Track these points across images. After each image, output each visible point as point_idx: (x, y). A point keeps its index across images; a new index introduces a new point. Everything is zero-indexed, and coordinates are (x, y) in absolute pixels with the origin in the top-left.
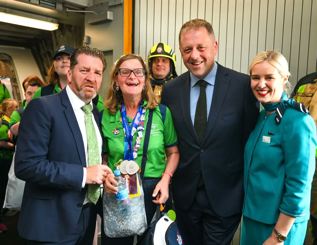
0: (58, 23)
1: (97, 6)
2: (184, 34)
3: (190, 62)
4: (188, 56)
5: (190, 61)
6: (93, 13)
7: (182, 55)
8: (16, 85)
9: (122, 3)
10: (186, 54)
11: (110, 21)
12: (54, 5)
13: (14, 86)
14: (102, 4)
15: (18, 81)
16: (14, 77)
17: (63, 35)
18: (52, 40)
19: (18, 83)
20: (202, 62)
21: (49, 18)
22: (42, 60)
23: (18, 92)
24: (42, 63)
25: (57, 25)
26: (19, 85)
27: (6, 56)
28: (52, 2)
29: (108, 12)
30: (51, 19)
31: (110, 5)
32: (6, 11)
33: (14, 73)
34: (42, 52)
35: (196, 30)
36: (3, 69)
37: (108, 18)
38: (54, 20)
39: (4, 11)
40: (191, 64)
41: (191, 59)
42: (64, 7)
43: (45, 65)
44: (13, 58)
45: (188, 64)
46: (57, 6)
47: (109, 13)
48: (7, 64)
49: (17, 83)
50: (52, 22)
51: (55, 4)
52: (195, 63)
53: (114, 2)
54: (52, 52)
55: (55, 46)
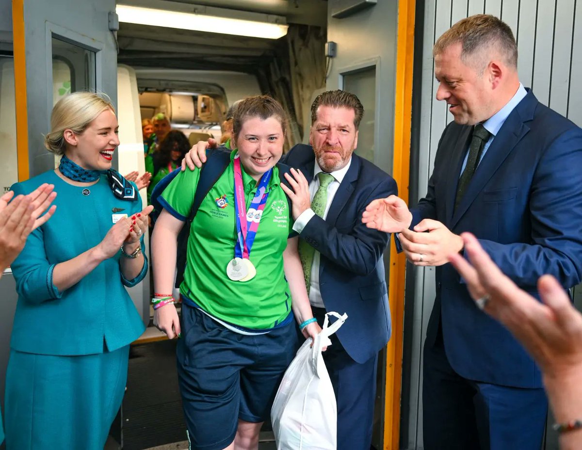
0: (287, 24)
11: (371, 5)
21: (270, 16)
22: (273, 93)
25: (285, 28)
27: (215, 88)
30: (275, 17)
32: (196, 11)
34: (274, 78)
36: (213, 111)
38: (280, 18)
39: (193, 10)
44: (227, 90)
48: (218, 102)
50: (276, 22)
54: (288, 78)
55: (292, 67)
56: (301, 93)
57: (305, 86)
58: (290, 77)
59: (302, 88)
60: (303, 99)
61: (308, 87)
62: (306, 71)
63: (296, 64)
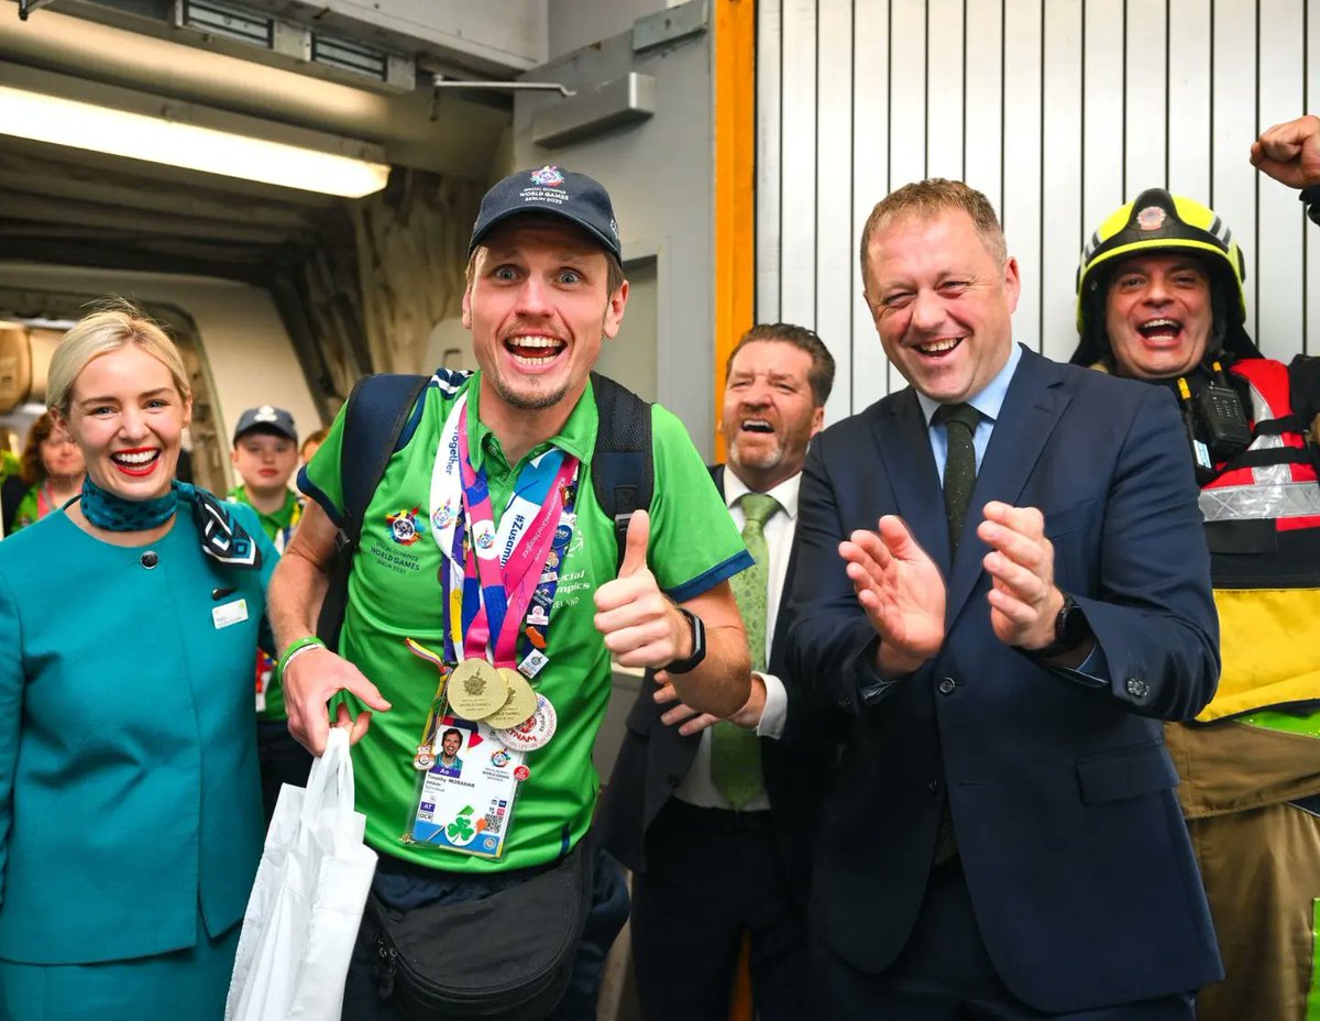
0: (388, 162)
1: (575, 58)
2: (883, 239)
3: (910, 344)
4: (900, 317)
5: (908, 338)
6: (558, 90)
7: (877, 318)
8: (210, 433)
9: (705, 27)
10: (892, 310)
11: (638, 119)
12: (378, 66)
13: (203, 437)
14: (598, 46)
15: (216, 417)
16: (201, 402)
17: (403, 221)
18: (352, 246)
19: (218, 426)
20: (959, 340)
21: (349, 142)
22: (315, 332)
23: (216, 463)
24: (317, 342)
25: (381, 173)
26: (220, 433)
27: (173, 316)
28: (368, 52)
29: (633, 77)
30: (360, 144)
31: (638, 45)
32: (169, 112)
33: (204, 384)
34: (316, 297)
35: (930, 220)
37: (633, 103)
38: (371, 147)
39: (161, 109)
40: (913, 351)
41: (911, 330)
42: (424, 77)
43: (326, 350)
44: (199, 322)
45: (902, 352)
46: (390, 69)
47: (637, 78)
49: (212, 426)
50: (362, 156)
51: (384, 60)
52: (930, 344)
53: (663, 26)
54: (353, 298)
55: (365, 270)
56: (389, 330)
57: (398, 315)
58: (360, 294)
59: (393, 319)
60: (396, 345)
61: (408, 316)
62: (400, 281)
63: (377, 263)
